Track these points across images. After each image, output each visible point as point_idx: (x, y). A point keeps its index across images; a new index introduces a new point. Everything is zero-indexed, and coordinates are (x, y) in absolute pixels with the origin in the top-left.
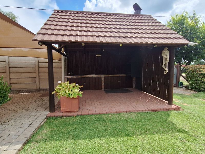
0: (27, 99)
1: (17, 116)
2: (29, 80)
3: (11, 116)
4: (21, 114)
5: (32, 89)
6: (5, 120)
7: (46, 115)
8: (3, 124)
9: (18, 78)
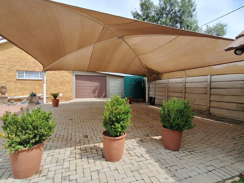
0: (223, 132)
1: (201, 149)
2: (234, 106)
3: (196, 146)
4: (206, 149)
5: (237, 119)
6: (188, 148)
7: (241, 172)
8: (184, 151)
9: (219, 101)
